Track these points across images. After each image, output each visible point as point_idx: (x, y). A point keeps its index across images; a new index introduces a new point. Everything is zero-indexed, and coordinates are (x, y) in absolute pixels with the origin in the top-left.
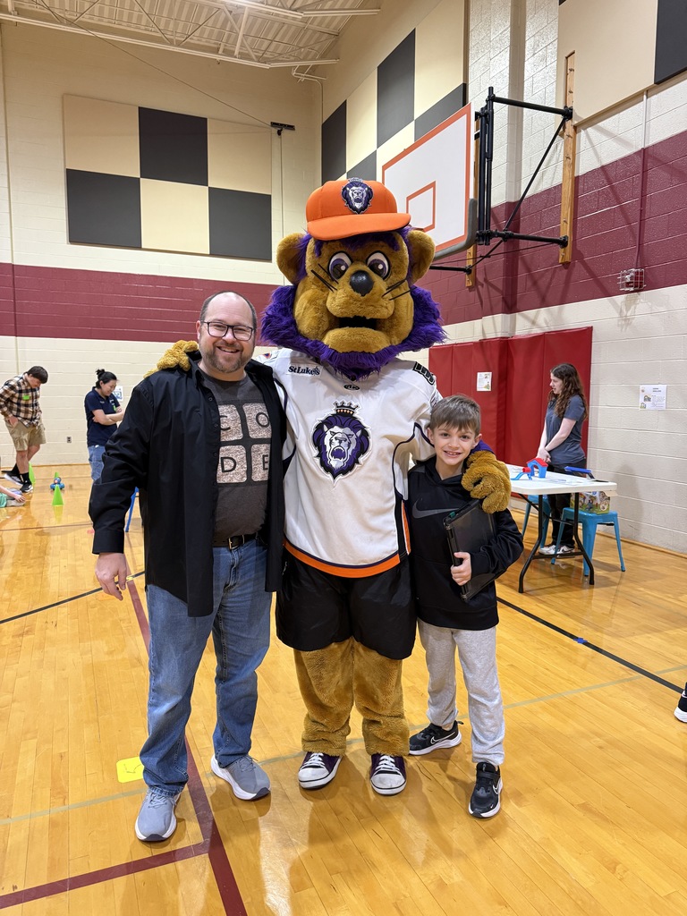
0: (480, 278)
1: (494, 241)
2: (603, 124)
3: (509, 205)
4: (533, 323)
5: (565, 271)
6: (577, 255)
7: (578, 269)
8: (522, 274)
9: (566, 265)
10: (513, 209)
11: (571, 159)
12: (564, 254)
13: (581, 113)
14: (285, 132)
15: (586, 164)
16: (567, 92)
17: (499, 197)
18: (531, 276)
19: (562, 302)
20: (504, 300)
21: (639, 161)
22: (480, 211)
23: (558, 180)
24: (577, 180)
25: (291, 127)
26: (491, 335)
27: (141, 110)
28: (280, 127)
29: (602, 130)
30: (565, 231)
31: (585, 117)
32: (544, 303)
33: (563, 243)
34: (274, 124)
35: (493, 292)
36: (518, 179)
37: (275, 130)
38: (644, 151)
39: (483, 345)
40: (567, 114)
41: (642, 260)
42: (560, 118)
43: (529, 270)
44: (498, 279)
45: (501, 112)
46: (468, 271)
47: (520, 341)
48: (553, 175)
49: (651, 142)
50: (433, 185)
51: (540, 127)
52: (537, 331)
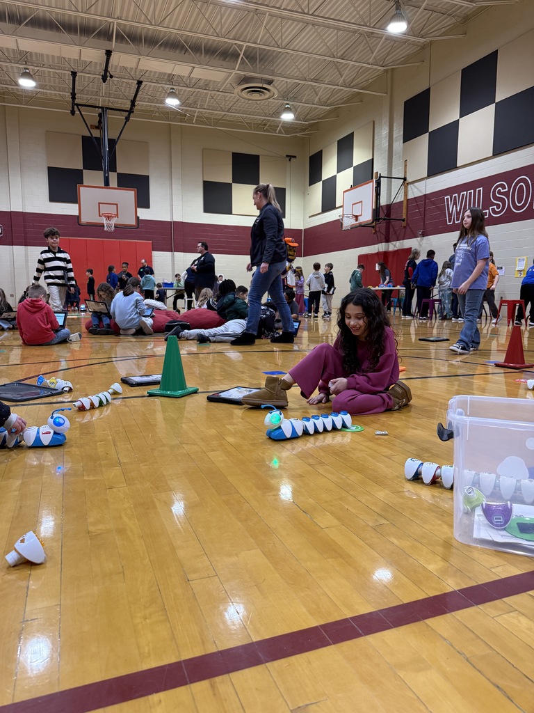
0: (378, 230)
1: (380, 221)
2: (415, 184)
3: (387, 205)
4: (395, 246)
5: (404, 230)
6: (407, 224)
7: (408, 229)
8: (391, 230)
9: (404, 227)
10: (389, 207)
11: (406, 194)
12: (404, 224)
13: (409, 180)
14: (292, 159)
15: (410, 196)
16: (405, 172)
17: (383, 202)
18: (394, 230)
19: (404, 239)
20: (385, 238)
21: (424, 198)
22: (377, 211)
23: (402, 199)
24: (408, 200)
25: (295, 157)
26: (381, 250)
27: (234, 154)
28: (290, 157)
29: (415, 187)
30: (404, 216)
31: (410, 181)
32: (398, 239)
33: (404, 220)
34: (287, 156)
35: (382, 235)
36: (391, 197)
37: (288, 159)
38: (425, 195)
39: (378, 254)
40: (405, 179)
41: (424, 227)
42: (403, 180)
43: (393, 228)
44: (383, 231)
45: (384, 182)
46: (373, 227)
47: (390, 252)
48: (400, 198)
49: (427, 193)
50: (361, 202)
51: (397, 184)
52: (396, 249)
